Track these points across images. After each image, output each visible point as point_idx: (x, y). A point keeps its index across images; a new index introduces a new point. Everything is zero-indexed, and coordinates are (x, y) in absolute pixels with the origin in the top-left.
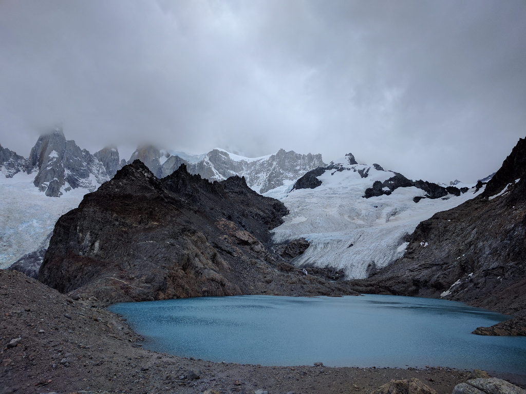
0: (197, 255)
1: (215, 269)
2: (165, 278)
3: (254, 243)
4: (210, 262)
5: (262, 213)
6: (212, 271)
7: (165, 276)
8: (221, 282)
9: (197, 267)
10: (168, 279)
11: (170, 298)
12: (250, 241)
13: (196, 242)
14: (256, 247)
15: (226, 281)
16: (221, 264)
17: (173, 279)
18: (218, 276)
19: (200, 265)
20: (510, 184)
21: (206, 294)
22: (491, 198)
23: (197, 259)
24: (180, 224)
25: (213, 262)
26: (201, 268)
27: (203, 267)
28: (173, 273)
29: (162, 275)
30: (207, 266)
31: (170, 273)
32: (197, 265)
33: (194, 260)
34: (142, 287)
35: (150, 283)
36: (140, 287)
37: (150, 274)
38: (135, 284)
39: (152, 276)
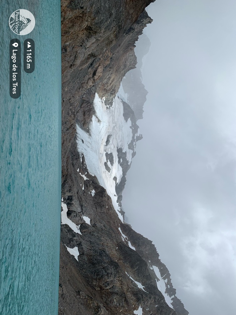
0: (97, 40)
2: (82, 8)
3: (94, 80)
4: (90, 53)
7: (85, 8)
8: (74, 65)
9: (88, 41)
10: (81, 11)
11: (61, 13)
12: (96, 77)
13: (108, 39)
14: (91, 82)
15: (74, 68)
16: (87, 62)
17: (80, 17)
18: (78, 62)
19: (89, 44)
20: (127, 239)
21: (64, 51)
22: (119, 229)
23: (95, 40)
24: (125, 23)
25: (90, 55)
26: (87, 45)
27: (87, 47)
28: (86, 16)
29: (86, 4)
30: (87, 50)
31: (86, 14)
32: (89, 41)
33: (94, 38)
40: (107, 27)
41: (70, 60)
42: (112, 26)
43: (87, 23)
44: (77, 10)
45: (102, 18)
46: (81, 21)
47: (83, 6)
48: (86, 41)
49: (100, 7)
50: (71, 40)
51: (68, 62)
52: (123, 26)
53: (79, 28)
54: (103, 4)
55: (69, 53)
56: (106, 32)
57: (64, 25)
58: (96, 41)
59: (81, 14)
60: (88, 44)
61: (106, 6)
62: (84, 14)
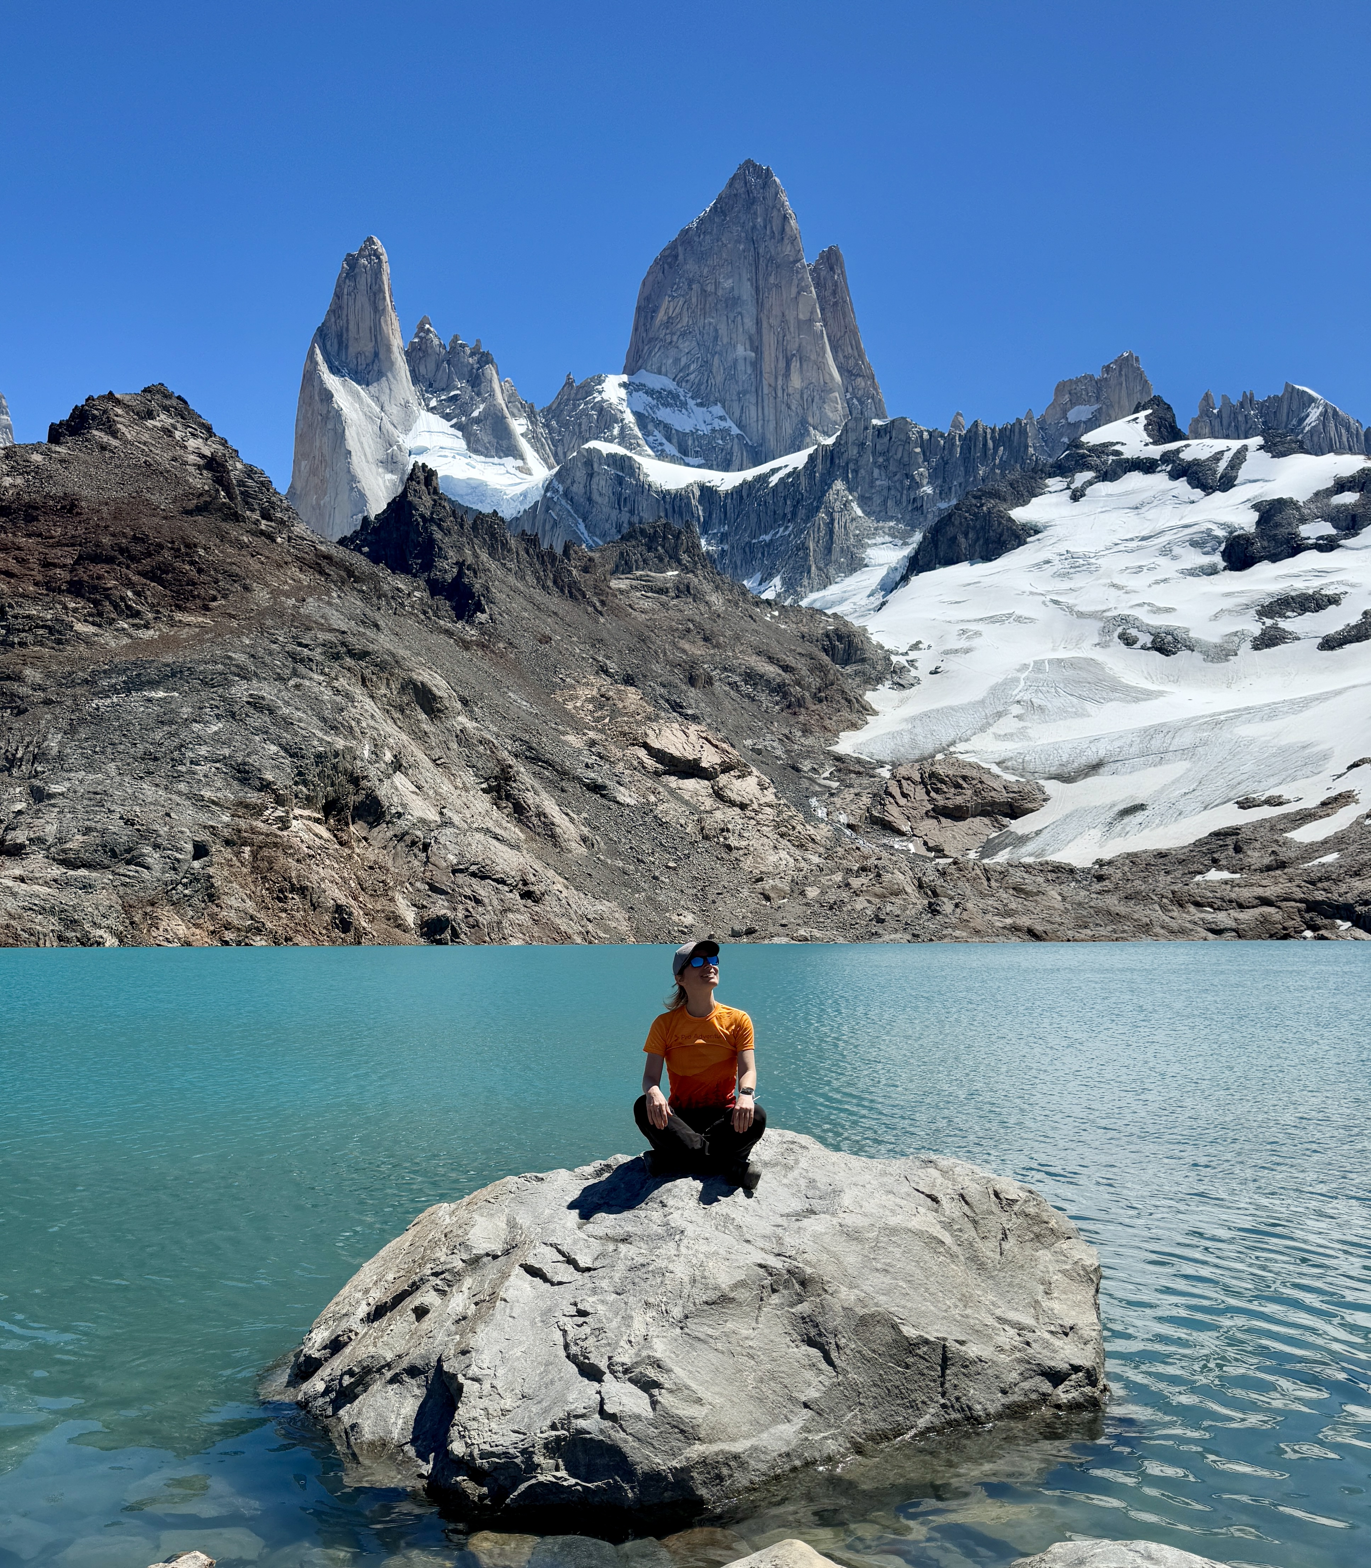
0: (397, 766)
1: (498, 831)
2: (202, 850)
3: (727, 768)
4: (482, 803)
5: (770, 670)
6: (479, 836)
7: (204, 837)
8: (525, 883)
9: (399, 815)
12: (709, 758)
13: (403, 709)
14: (738, 784)
16: (541, 814)
17: (254, 857)
18: (513, 861)
19: (421, 810)
21: (447, 933)
23: (399, 779)
25: (495, 802)
26: (423, 821)
27: (438, 818)
28: (253, 830)
29: (182, 832)
30: (456, 819)
31: (239, 831)
32: (400, 809)
33: (387, 782)
34: (46, 884)
35: (108, 867)
36: (34, 880)
37: (115, 826)
38: (18, 872)
39: (123, 835)
40: (324, 720)
41: (495, 902)
42: (327, 695)
43: (294, 822)
44: (211, 871)
45: (274, 748)
46: (280, 853)
47: (189, 847)
48: (403, 824)
49: (218, 765)
50: (392, 900)
51: (510, 910)
52: (330, 637)
53: (328, 862)
54: (203, 751)
55: (460, 907)
56: (353, 723)
57: (297, 931)
58: (406, 775)
59: (238, 854)
60: (418, 813)
61: (216, 733)
62: (240, 838)
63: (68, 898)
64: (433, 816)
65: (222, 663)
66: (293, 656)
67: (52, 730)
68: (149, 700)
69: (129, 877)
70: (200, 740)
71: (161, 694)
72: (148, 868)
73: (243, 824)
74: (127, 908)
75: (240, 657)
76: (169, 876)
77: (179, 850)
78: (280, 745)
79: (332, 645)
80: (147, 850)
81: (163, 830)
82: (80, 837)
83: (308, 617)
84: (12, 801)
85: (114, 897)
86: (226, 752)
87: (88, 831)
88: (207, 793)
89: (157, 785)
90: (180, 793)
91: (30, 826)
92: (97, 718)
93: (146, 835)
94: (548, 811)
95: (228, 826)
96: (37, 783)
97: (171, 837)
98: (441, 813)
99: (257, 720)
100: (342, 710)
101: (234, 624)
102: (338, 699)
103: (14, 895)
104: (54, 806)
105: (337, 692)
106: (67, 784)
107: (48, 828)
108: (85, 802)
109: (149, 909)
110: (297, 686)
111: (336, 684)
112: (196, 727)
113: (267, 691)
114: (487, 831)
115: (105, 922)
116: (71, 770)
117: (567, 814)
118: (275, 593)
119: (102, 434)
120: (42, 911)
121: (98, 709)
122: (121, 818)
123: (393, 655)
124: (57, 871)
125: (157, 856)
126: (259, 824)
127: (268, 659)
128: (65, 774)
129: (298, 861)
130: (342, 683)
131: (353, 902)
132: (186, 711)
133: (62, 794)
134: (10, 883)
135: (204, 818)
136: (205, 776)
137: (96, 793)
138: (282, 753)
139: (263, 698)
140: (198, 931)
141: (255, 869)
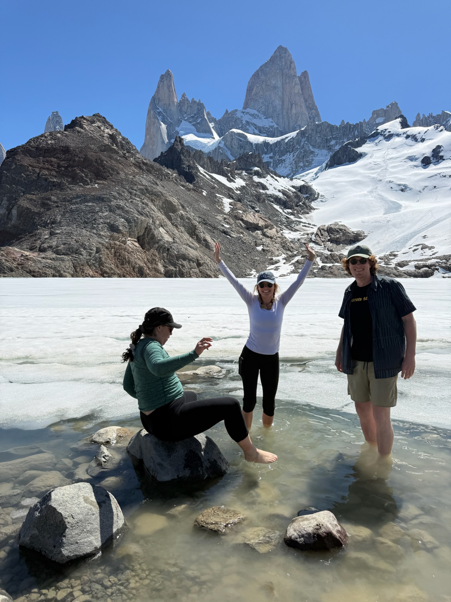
0: (162, 225)
1: (191, 244)
2: (99, 249)
3: (266, 227)
4: (186, 236)
6: (185, 246)
8: (198, 260)
9: (160, 240)
10: (105, 251)
11: (104, 277)
12: (261, 223)
14: (269, 231)
16: (205, 240)
23: (161, 229)
25: (191, 236)
26: (167, 241)
27: (172, 241)
28: (115, 244)
29: (93, 244)
30: (178, 240)
31: (111, 244)
32: (161, 238)
33: (157, 230)
34: (51, 259)
35: (70, 255)
36: (47, 258)
37: (73, 243)
38: (43, 256)
39: (75, 246)
40: (138, 212)
41: (188, 265)
42: (140, 204)
43: (128, 242)
44: (101, 256)
45: (123, 220)
46: (123, 251)
47: (95, 249)
48: (161, 243)
49: (105, 225)
50: (157, 265)
51: (193, 268)
52: (141, 187)
53: (138, 253)
54: (101, 220)
55: (178, 267)
56: (148, 213)
57: (127, 274)
58: (163, 228)
59: (110, 252)
60: (166, 239)
61: (106, 215)
62: (111, 246)
63: (57, 263)
64: (171, 240)
65: (109, 195)
66: (131, 193)
67: (58, 214)
68: (87, 206)
69: (76, 257)
70: (101, 218)
71: (90, 204)
72: (82, 255)
73: (112, 242)
74: (75, 267)
75: (115, 194)
76: (88, 257)
77: (91, 250)
78: (125, 219)
79: (142, 190)
80: (82, 250)
81: (87, 244)
82: (62, 246)
83: (136, 181)
84: (45, 235)
85: (71, 263)
86: (108, 221)
87: (64, 244)
88: (102, 233)
89: (87, 231)
90: (94, 233)
91: (48, 242)
92: (72, 211)
93: (83, 246)
94: (207, 238)
95: (107, 242)
96: (52, 230)
97: (89, 246)
98: (173, 239)
99: (118, 212)
100: (144, 209)
101: (114, 183)
102: (144, 205)
103: (41, 262)
104: (56, 237)
105: (143, 203)
106: (61, 230)
107: (54, 243)
108: (65, 236)
109: (82, 267)
110: (131, 202)
111: (143, 201)
112: (100, 214)
113: (122, 203)
114: (188, 244)
115: (67, 271)
116: (62, 226)
117: (213, 240)
118: (126, 174)
119: (79, 128)
120: (49, 267)
121: (71, 209)
122: (75, 240)
123: (161, 192)
124: (54, 256)
125: (85, 251)
126: (117, 243)
127: (123, 194)
128: (61, 228)
129: (128, 253)
130: (145, 201)
131: (145, 265)
132: (97, 209)
133: (59, 233)
134: (40, 259)
135: (100, 240)
136: (102, 228)
137: (69, 233)
138: (125, 221)
139: (120, 205)
140: (96, 274)
141: (115, 256)
